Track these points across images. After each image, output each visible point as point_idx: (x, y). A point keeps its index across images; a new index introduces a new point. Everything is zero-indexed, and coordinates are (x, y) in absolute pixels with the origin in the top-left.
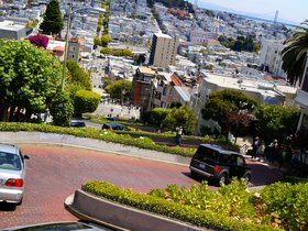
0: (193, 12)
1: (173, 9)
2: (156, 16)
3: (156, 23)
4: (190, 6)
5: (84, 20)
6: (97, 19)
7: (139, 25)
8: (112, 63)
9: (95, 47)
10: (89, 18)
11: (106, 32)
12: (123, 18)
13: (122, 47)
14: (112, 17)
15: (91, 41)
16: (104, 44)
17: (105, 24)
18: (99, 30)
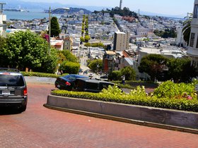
0: (137, 17)
1: (125, 17)
2: (116, 22)
3: (116, 26)
4: (135, 14)
5: (73, 28)
6: (81, 27)
7: (106, 28)
8: (92, 51)
9: (81, 43)
10: (76, 27)
11: (87, 34)
12: (96, 25)
13: (97, 41)
14: (90, 25)
15: (79, 40)
16: (86, 41)
17: (86, 29)
18: (83, 33)
